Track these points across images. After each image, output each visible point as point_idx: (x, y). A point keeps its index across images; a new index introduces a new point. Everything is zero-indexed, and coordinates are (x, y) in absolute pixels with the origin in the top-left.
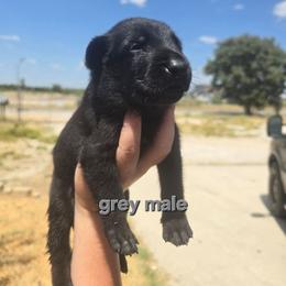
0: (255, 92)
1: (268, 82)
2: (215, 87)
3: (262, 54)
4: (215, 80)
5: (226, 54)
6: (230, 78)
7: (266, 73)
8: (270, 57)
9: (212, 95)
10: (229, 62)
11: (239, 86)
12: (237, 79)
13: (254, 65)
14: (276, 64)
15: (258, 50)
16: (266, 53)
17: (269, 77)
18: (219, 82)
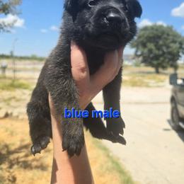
0: (162, 59)
1: (170, 53)
2: (136, 56)
3: (165, 36)
4: (136, 51)
5: (143, 36)
6: (146, 51)
7: (168, 47)
8: (171, 37)
9: (134, 61)
10: (145, 41)
11: (151, 56)
12: (150, 51)
13: (161, 42)
14: (174, 42)
15: (163, 33)
16: (168, 35)
17: (170, 50)
18: (139, 53)
